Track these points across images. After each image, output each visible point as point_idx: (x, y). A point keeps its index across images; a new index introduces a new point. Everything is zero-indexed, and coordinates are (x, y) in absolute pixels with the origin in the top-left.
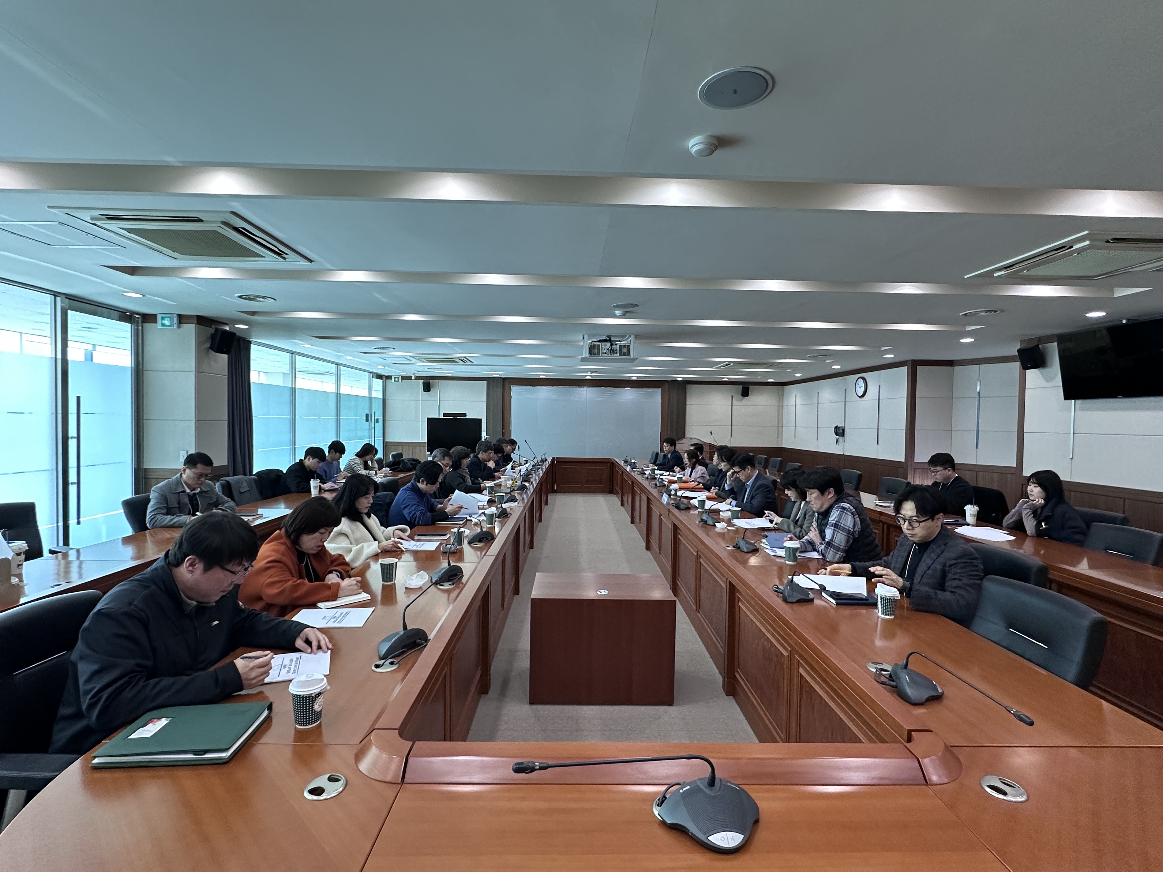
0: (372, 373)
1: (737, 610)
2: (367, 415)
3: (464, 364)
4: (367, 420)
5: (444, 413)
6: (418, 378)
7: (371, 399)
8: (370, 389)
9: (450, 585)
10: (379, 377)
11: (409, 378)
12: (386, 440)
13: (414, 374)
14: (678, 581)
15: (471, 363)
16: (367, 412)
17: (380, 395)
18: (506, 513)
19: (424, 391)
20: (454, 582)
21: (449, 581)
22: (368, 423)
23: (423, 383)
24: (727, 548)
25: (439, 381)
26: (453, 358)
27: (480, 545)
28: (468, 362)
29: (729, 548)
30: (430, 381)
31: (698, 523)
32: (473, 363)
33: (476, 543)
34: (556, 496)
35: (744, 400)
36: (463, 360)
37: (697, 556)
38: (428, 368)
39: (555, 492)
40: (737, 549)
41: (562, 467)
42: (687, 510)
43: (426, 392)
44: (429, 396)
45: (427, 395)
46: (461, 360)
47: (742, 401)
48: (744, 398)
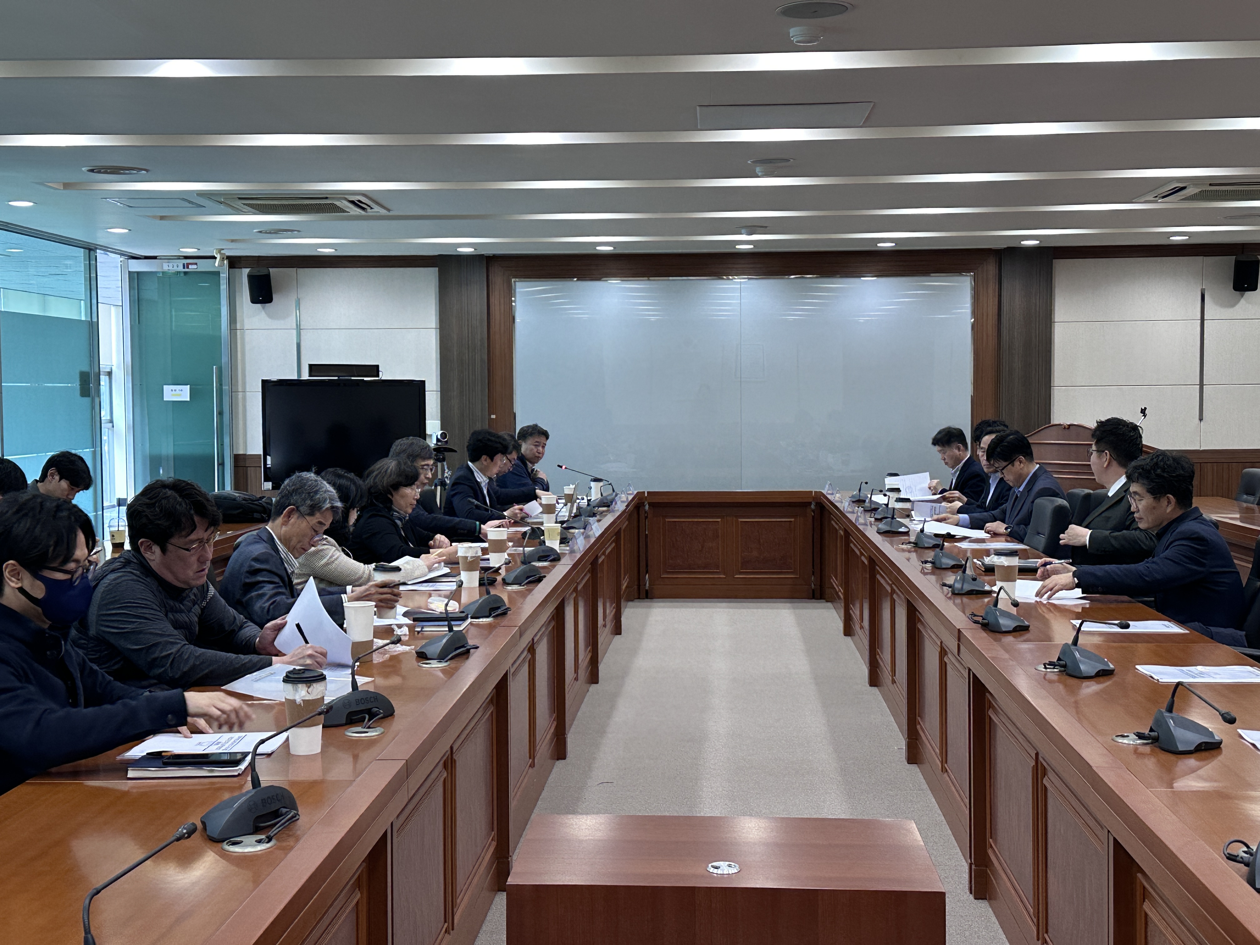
1: (1140, 925)
2: (84, 377)
3: (361, 214)
4: (84, 391)
5: (311, 367)
6: (232, 262)
7: (92, 327)
8: (92, 297)
9: (259, 841)
13: (219, 251)
14: (990, 852)
15: (383, 212)
16: (86, 369)
18: (463, 646)
19: (254, 301)
20: (271, 833)
21: (256, 830)
22: (87, 400)
23: (251, 277)
24: (1120, 741)
25: (295, 269)
26: (327, 198)
27: (372, 733)
28: (377, 208)
29: (1125, 741)
30: (271, 270)
31: (1044, 670)
32: (389, 210)
33: (359, 729)
34: (650, 607)
35: (1243, 301)
36: (359, 201)
37: (1037, 769)
38: (260, 232)
39: (647, 597)
40: (1152, 743)
41: (667, 520)
42: (1017, 633)
43: (259, 305)
44: (270, 316)
45: (263, 313)
46: (353, 202)
47: (1237, 307)
48: (1242, 296)
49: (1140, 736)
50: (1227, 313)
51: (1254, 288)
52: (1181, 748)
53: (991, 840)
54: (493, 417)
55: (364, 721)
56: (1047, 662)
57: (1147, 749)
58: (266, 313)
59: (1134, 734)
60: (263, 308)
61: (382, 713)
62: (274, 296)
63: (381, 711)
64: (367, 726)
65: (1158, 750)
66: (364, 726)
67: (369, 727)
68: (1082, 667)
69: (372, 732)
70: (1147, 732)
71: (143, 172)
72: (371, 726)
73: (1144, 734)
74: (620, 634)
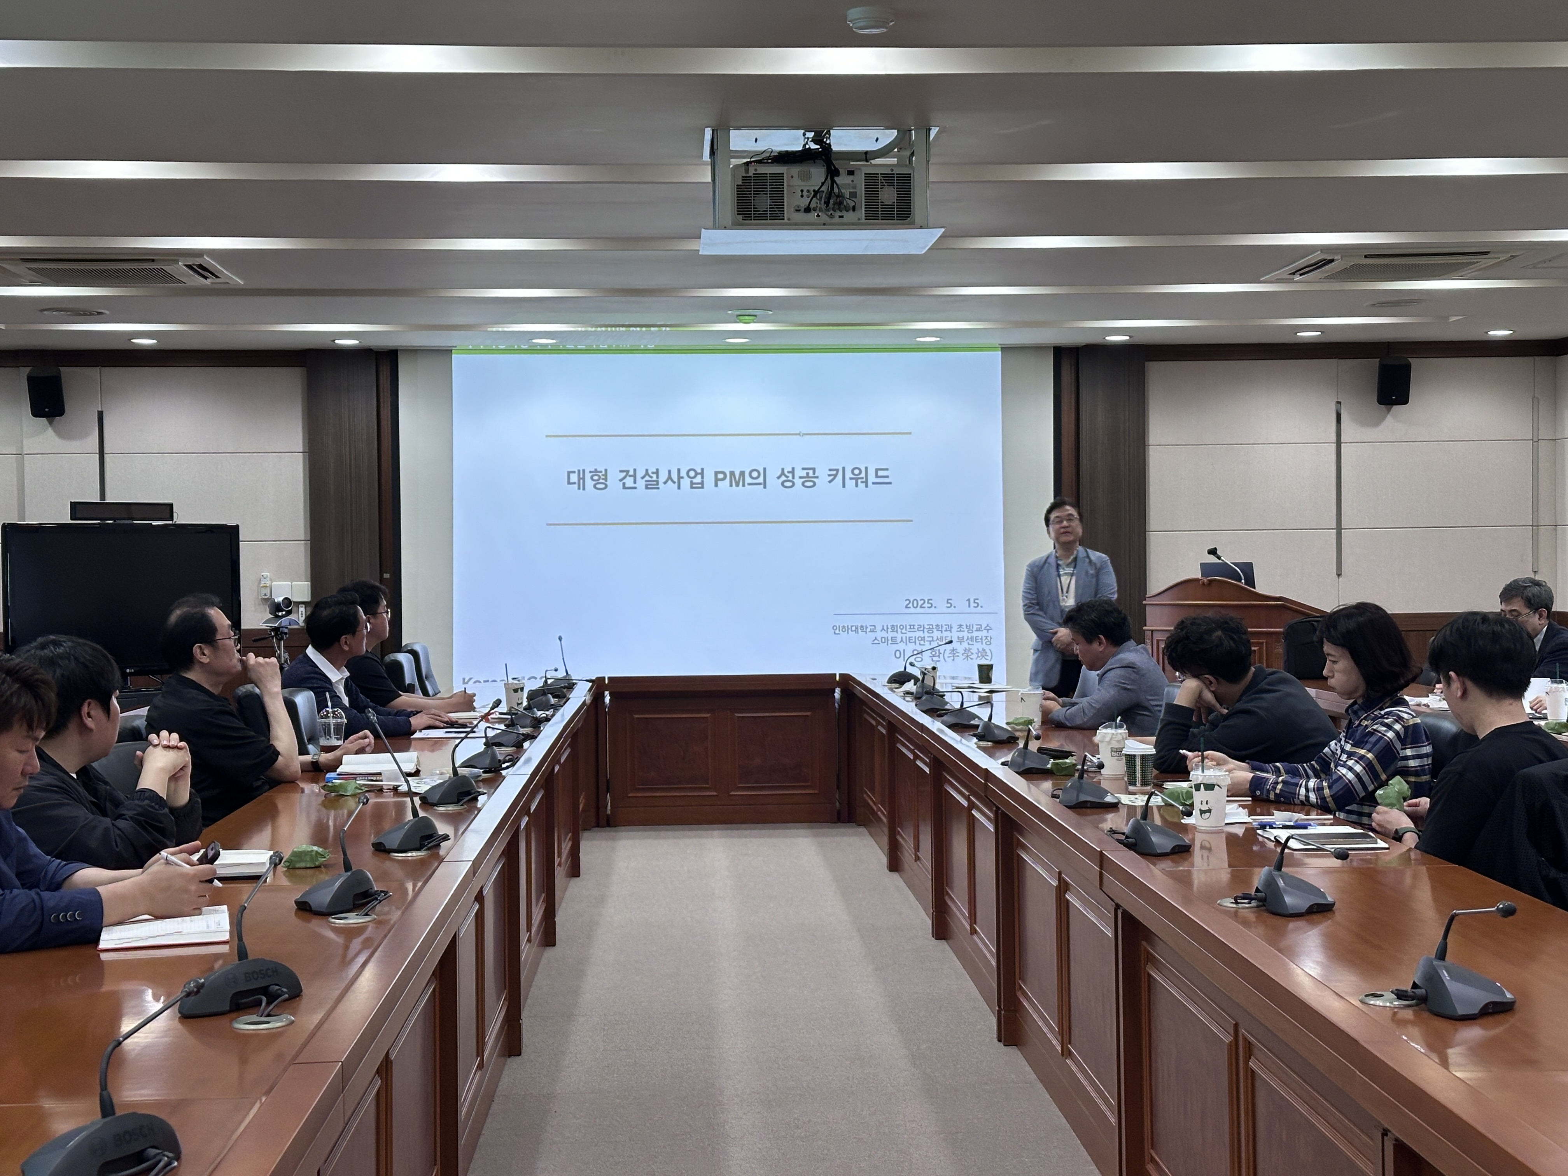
15: (233, 283)
19: (36, 413)
23: (31, 380)
24: (1372, 1002)
25: (98, 368)
26: (150, 260)
27: (276, 1024)
28: (224, 278)
29: (1379, 1002)
30: (62, 369)
31: (1234, 906)
33: (254, 1018)
34: (614, 839)
35: (1389, 419)
36: (200, 266)
37: (1237, 1049)
39: (609, 825)
40: (1417, 1005)
41: (637, 716)
42: (1175, 857)
43: (43, 421)
44: (60, 434)
45: (50, 431)
46: (190, 268)
47: (1383, 425)
48: (1389, 411)
49: (1400, 995)
50: (1372, 434)
51: (1404, 400)
52: (1461, 1011)
53: (1152, 1152)
54: (387, 576)
55: (260, 1004)
56: (1240, 895)
57: (1408, 1014)
58: (55, 431)
59: (1392, 992)
60: (51, 423)
61: (286, 993)
62: (67, 407)
63: (285, 990)
64: (266, 1013)
65: (1426, 1015)
66: (260, 1014)
67: (269, 1015)
68: (1288, 900)
69: (277, 1021)
70: (1408, 987)
72: (272, 1013)
73: (1406, 991)
74: (578, 876)
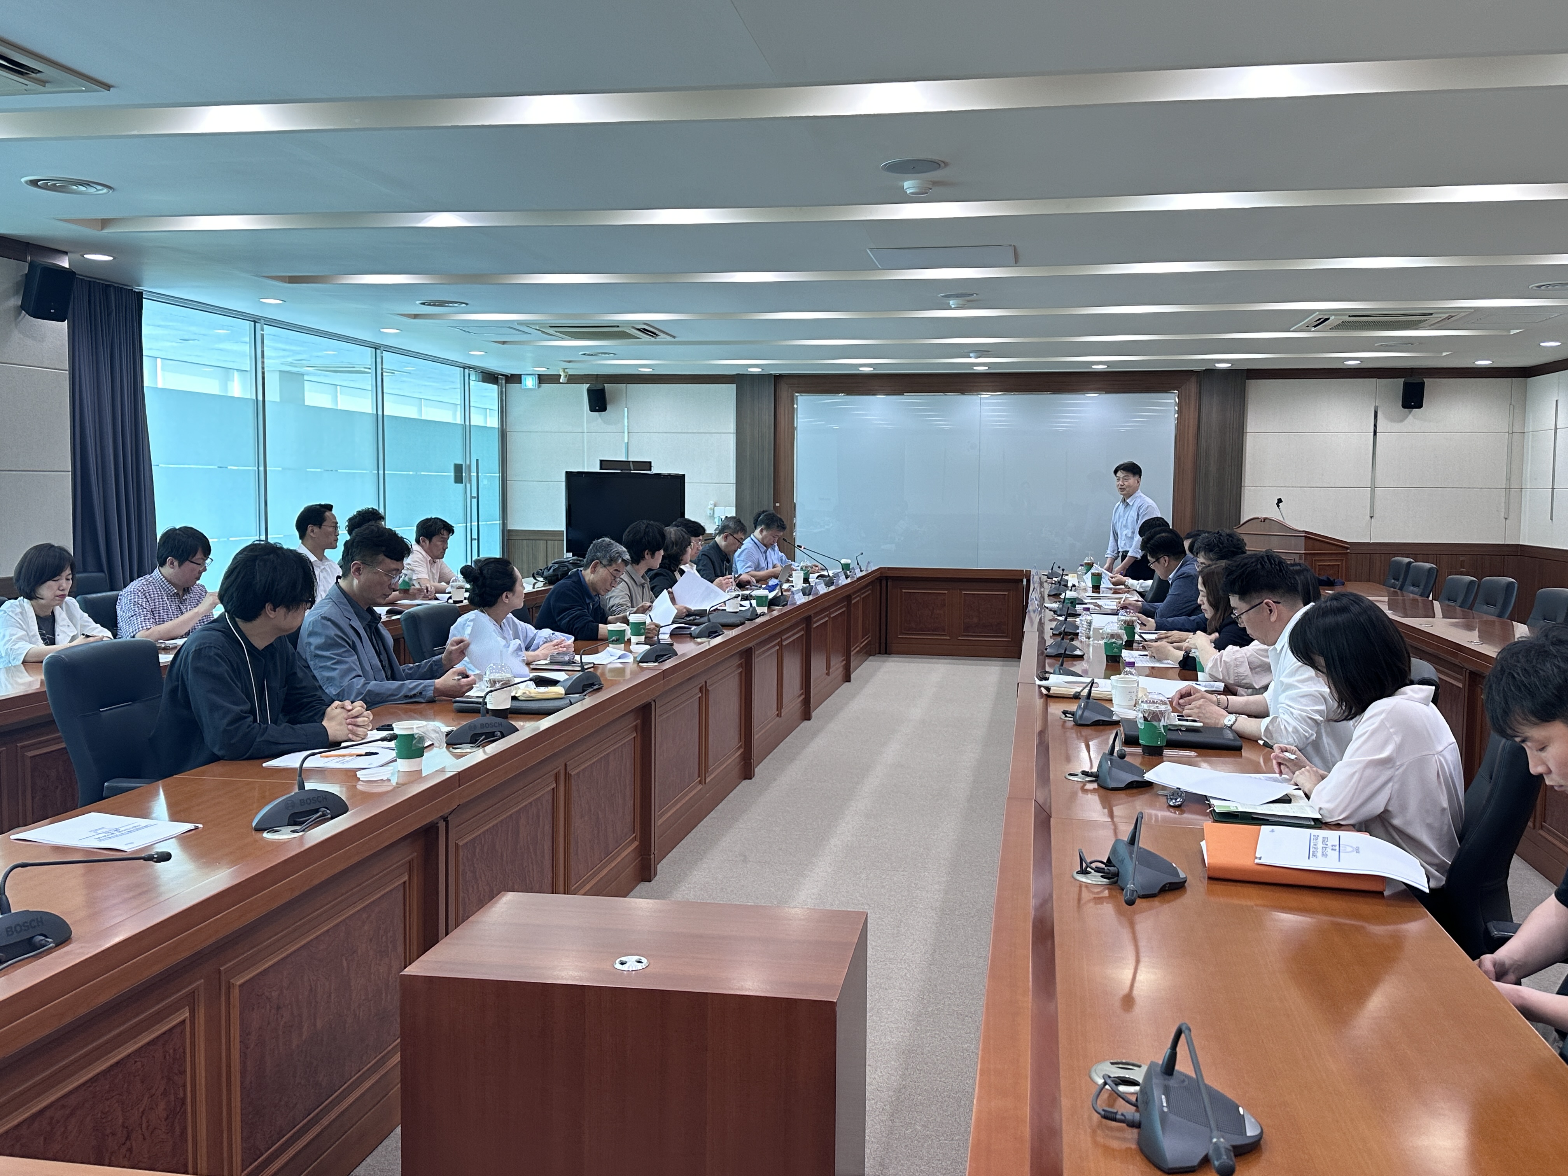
0: (470, 368)
2: (458, 469)
3: (653, 339)
4: (458, 479)
6: (573, 379)
7: (466, 430)
8: (467, 407)
10: (490, 377)
11: (553, 379)
12: (511, 527)
13: (564, 370)
15: (669, 338)
16: (459, 462)
17: (493, 422)
19: (592, 410)
22: (460, 486)
23: (589, 391)
25: (625, 384)
26: (618, 326)
28: (662, 335)
30: (605, 385)
32: (674, 337)
34: (884, 662)
35: (1410, 417)
36: (644, 329)
38: (584, 354)
39: (886, 653)
41: (903, 591)
43: (597, 413)
44: (605, 421)
45: (600, 420)
46: (639, 330)
47: (1406, 422)
48: (1410, 412)
50: (1397, 427)
51: (1420, 406)
54: (778, 505)
58: (602, 419)
60: (600, 416)
62: (608, 407)
71: (464, 305)
74: (849, 681)
